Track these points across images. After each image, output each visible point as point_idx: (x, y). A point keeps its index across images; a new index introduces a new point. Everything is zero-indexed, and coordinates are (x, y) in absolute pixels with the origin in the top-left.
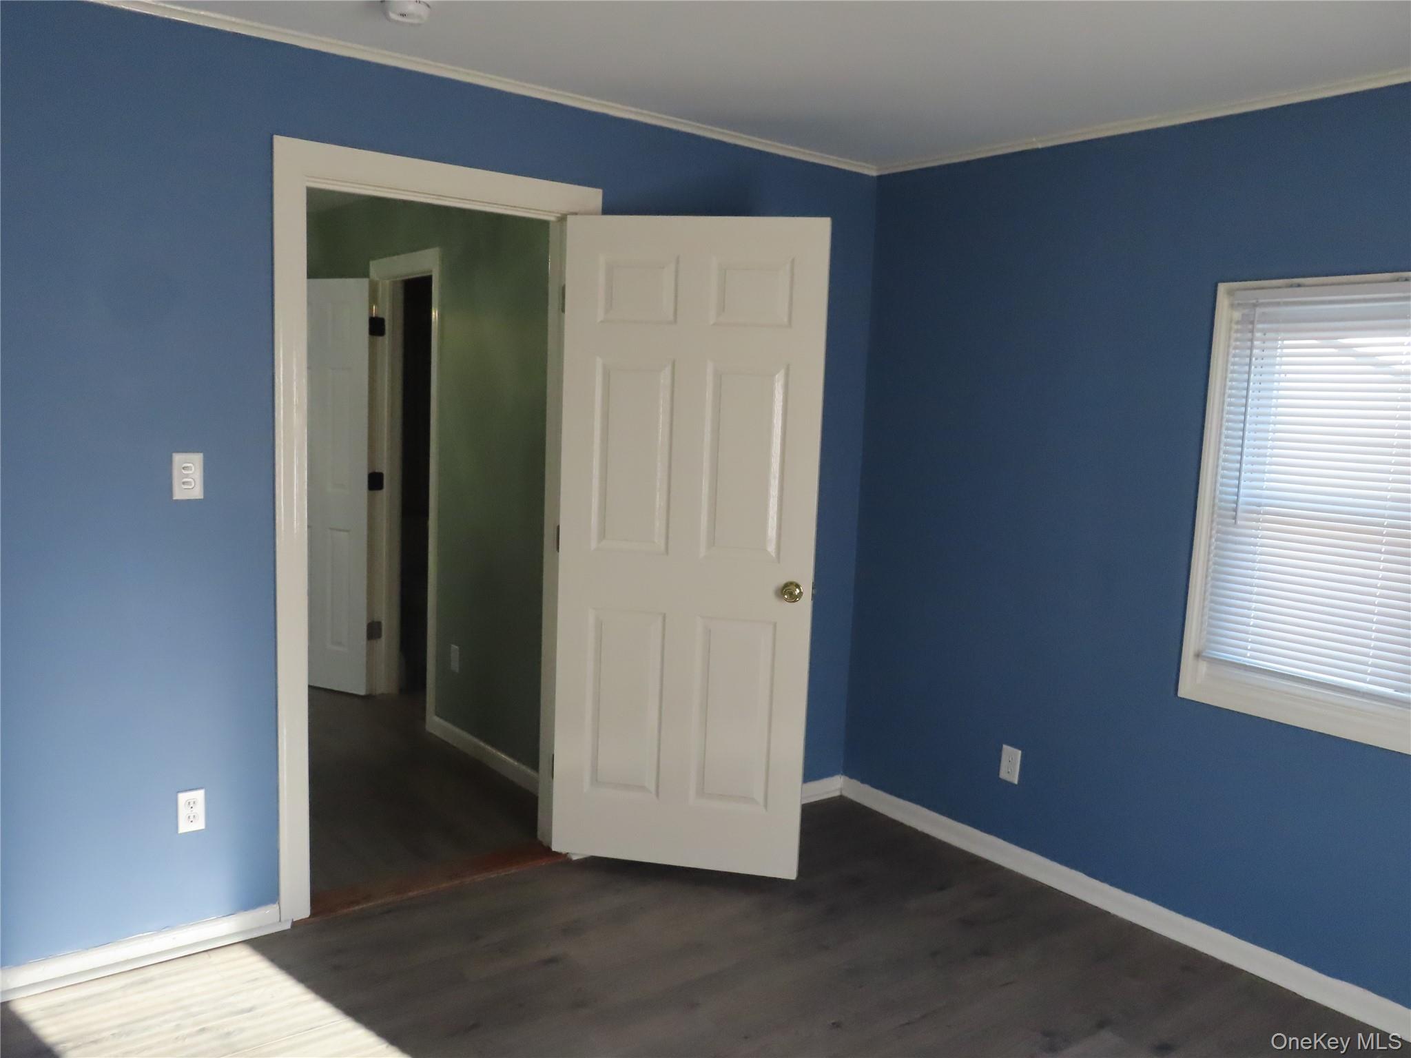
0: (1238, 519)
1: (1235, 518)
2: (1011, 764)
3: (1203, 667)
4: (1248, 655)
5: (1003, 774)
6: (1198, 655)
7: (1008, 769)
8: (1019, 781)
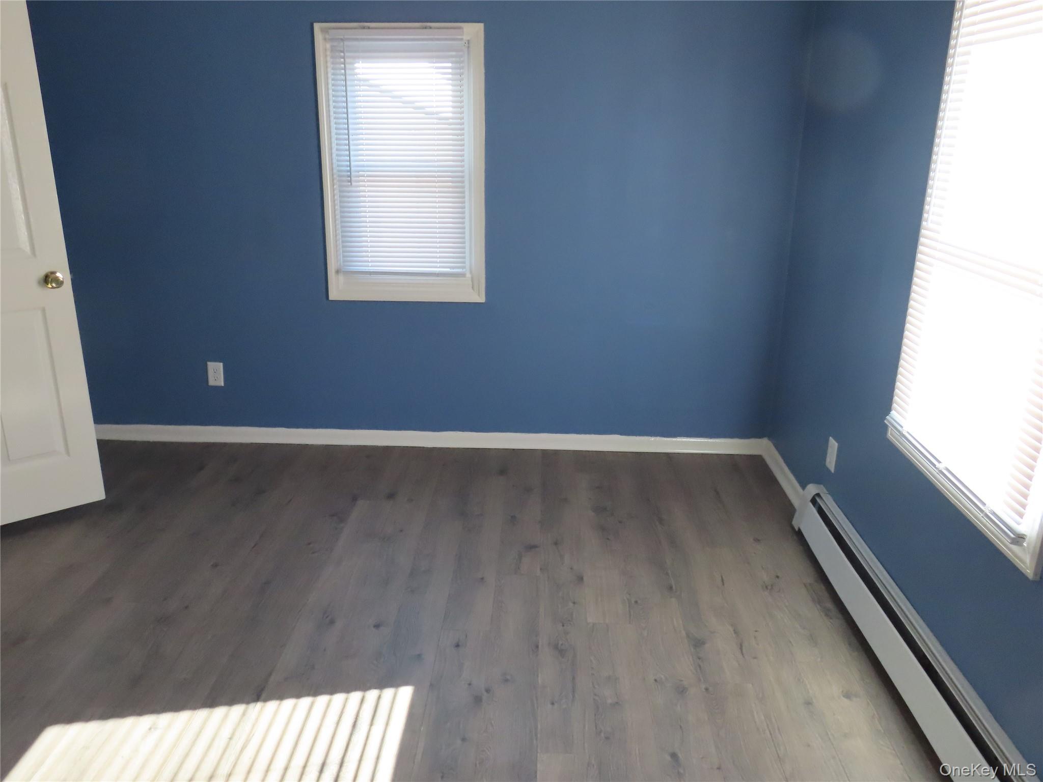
0: (352, 182)
1: (350, 181)
2: (216, 374)
3: (341, 278)
4: (370, 265)
5: (212, 382)
6: (338, 272)
7: (215, 377)
8: (225, 384)
